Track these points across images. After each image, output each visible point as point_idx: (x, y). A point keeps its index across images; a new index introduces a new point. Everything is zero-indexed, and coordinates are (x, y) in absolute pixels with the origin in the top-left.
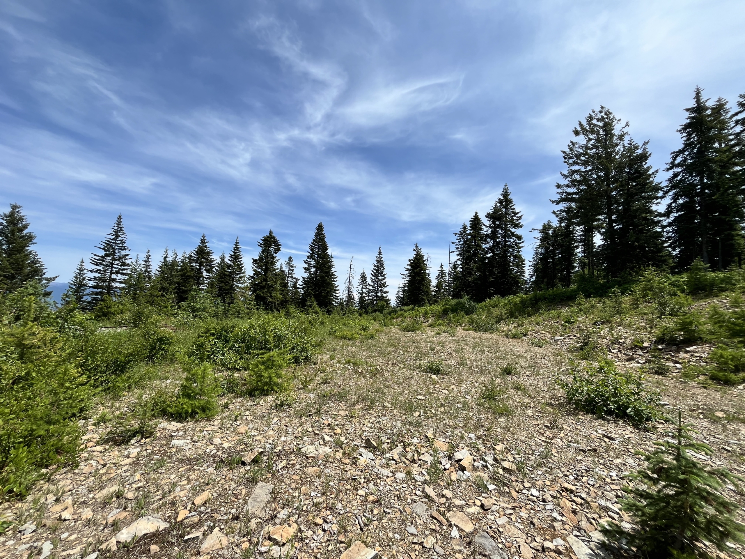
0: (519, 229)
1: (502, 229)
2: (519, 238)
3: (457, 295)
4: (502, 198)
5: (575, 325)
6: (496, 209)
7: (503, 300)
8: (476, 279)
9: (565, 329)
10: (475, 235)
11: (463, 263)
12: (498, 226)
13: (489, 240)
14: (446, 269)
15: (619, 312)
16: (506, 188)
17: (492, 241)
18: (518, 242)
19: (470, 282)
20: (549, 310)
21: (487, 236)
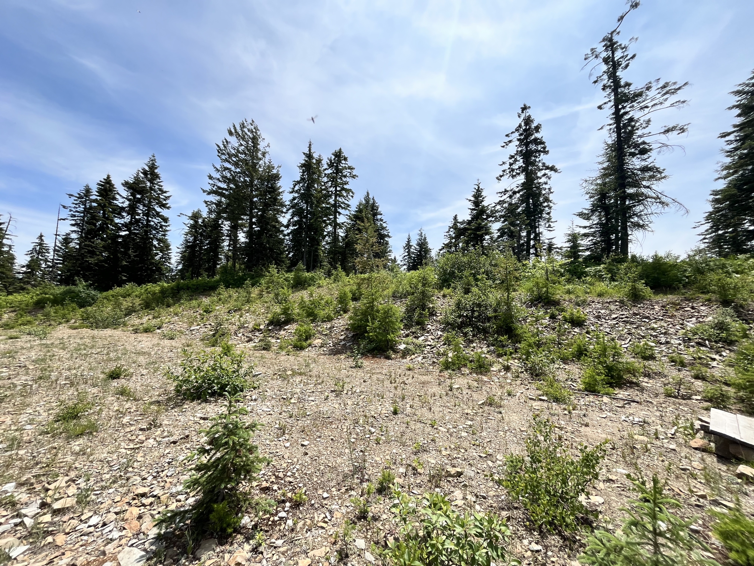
0: (166, 210)
1: (144, 205)
2: (166, 220)
3: (67, 280)
4: (147, 168)
5: (212, 314)
6: (137, 178)
7: (139, 289)
8: (102, 261)
9: (203, 319)
10: (105, 205)
11: (81, 237)
12: (139, 201)
13: (124, 214)
14: (50, 242)
15: (248, 301)
16: (153, 158)
17: (129, 217)
18: (163, 224)
19: (91, 263)
20: (191, 300)
21: (123, 209)
